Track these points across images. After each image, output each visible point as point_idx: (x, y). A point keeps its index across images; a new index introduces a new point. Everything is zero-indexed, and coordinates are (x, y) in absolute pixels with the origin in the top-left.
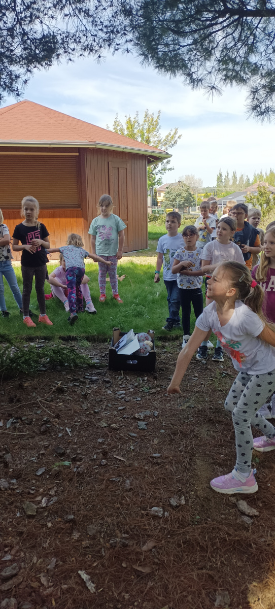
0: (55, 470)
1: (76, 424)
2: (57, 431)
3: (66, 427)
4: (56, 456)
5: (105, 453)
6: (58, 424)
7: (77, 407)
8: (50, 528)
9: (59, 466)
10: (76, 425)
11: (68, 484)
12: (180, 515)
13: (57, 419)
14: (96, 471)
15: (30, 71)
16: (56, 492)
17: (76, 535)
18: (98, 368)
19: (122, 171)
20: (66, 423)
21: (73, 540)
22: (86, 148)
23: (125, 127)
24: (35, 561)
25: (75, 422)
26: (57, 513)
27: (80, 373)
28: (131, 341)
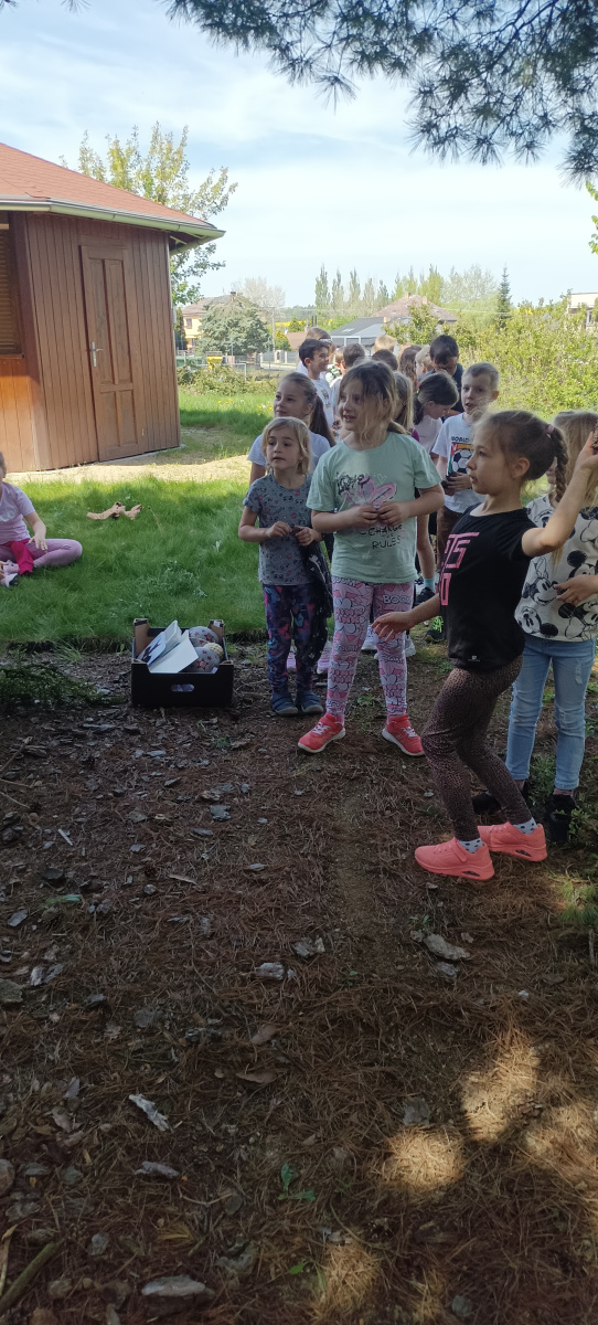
0: (50, 913)
1: (79, 820)
2: (40, 838)
3: (58, 827)
4: (45, 886)
5: (150, 873)
6: (39, 824)
7: (75, 787)
8: (57, 1024)
9: (57, 905)
10: (80, 823)
11: (80, 937)
12: (318, 973)
13: (34, 814)
14: (137, 907)
16: (57, 954)
17: (113, 1032)
18: (108, 706)
19: (112, 269)
20: (57, 821)
21: (110, 1042)
22: (25, 212)
23: (107, 165)
24: (37, 1088)
25: (77, 817)
26: (65, 994)
27: (71, 718)
28: (174, 645)
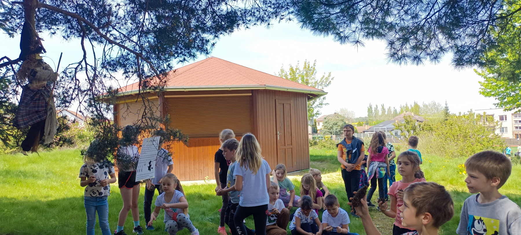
15: (217, 37)
19: (287, 106)
22: (258, 90)
23: (288, 74)
